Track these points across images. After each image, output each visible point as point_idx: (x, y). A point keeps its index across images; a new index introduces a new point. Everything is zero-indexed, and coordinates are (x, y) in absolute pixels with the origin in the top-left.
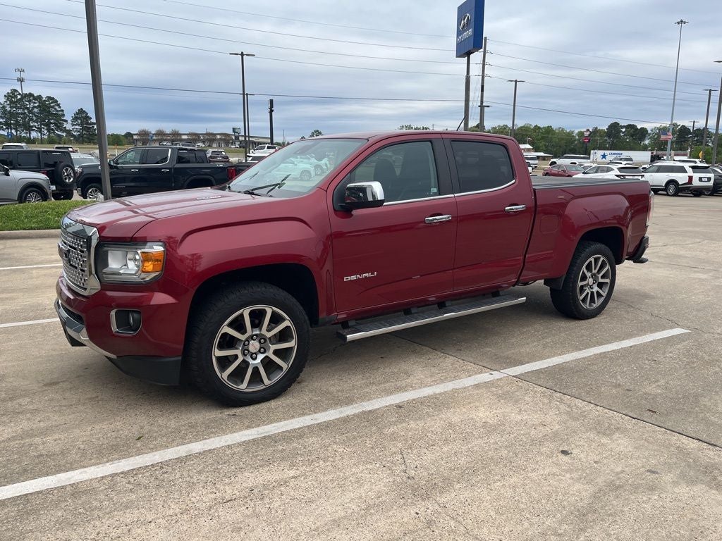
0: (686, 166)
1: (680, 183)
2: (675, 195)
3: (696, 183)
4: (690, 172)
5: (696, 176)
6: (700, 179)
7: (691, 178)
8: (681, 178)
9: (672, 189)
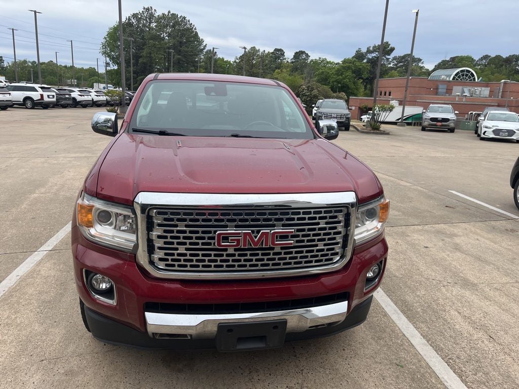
0: (36, 86)
1: (35, 99)
2: (33, 108)
3: (46, 99)
4: (40, 91)
5: (45, 94)
6: (48, 96)
7: (42, 96)
8: (35, 96)
9: (29, 104)
